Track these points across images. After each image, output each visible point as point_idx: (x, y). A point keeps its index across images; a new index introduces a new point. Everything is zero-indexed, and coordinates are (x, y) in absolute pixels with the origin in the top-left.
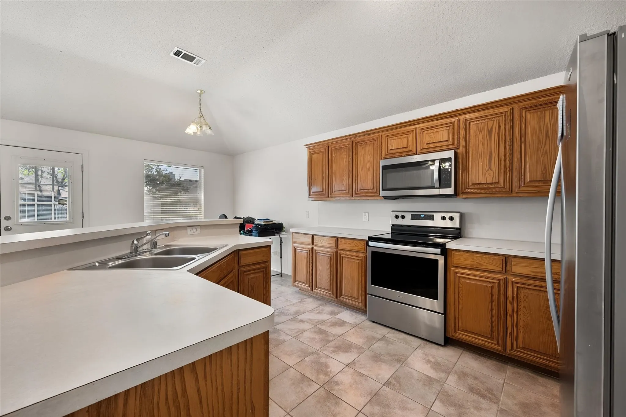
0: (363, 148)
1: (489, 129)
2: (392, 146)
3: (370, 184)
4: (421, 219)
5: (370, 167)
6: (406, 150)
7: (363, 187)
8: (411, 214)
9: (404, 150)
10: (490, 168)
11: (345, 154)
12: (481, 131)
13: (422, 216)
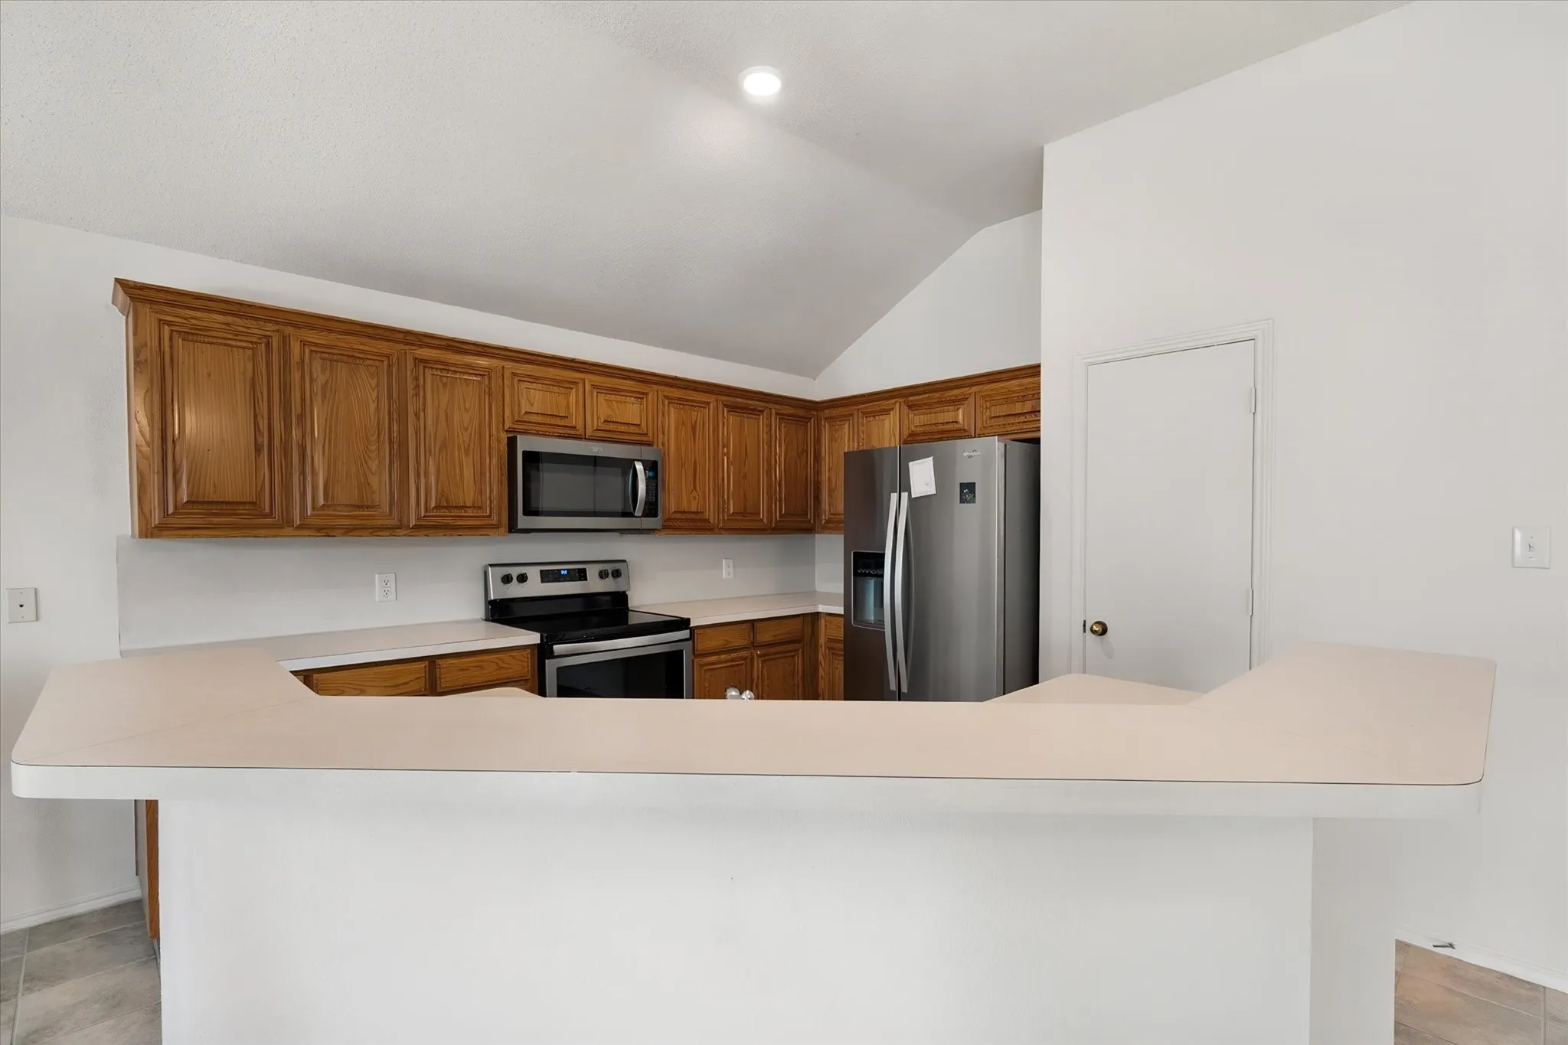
0: (445, 385)
1: (693, 422)
2: (532, 405)
3: (472, 494)
4: (561, 579)
5: (469, 445)
6: (562, 423)
7: (447, 501)
8: (541, 571)
9: (558, 422)
10: (695, 487)
11: (374, 382)
12: (683, 424)
13: (563, 572)
